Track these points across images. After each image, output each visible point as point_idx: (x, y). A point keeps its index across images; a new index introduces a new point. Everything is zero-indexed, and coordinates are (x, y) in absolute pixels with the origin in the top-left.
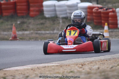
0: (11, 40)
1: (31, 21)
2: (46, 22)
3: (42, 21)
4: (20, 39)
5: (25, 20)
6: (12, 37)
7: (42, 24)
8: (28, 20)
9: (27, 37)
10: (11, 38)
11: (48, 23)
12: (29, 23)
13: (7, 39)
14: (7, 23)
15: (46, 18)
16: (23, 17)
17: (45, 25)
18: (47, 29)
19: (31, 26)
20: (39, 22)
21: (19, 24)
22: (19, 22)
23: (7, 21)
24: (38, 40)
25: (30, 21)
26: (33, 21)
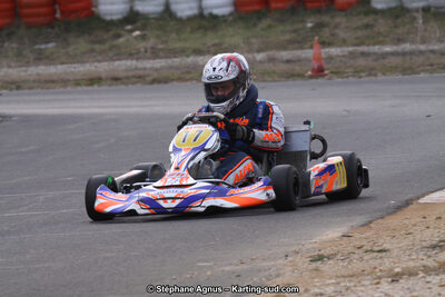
0: (311, 77)
1: (340, 19)
2: (376, 20)
3: (366, 20)
4: (332, 73)
5: (326, 18)
6: (313, 70)
7: (367, 26)
8: (333, 17)
9: (348, 67)
10: (310, 73)
11: (382, 25)
12: (336, 26)
13: (301, 76)
14: (281, 28)
15: (376, 12)
16: (319, 11)
17: (376, 30)
18: (381, 39)
19: (342, 34)
20: (359, 23)
21: (312, 28)
22: (309, 25)
23: (282, 21)
24: (376, 75)
25: (337, 20)
26: (344, 20)
